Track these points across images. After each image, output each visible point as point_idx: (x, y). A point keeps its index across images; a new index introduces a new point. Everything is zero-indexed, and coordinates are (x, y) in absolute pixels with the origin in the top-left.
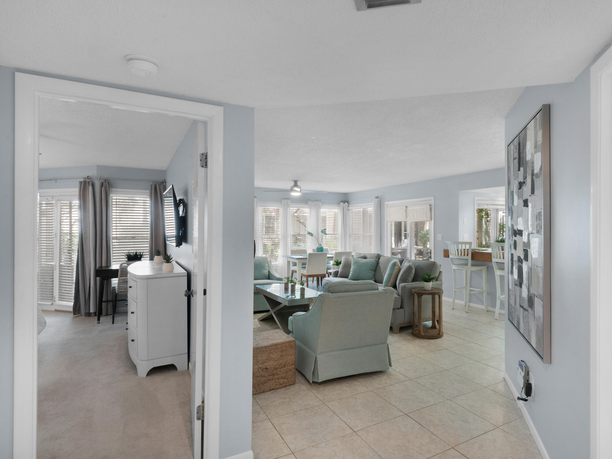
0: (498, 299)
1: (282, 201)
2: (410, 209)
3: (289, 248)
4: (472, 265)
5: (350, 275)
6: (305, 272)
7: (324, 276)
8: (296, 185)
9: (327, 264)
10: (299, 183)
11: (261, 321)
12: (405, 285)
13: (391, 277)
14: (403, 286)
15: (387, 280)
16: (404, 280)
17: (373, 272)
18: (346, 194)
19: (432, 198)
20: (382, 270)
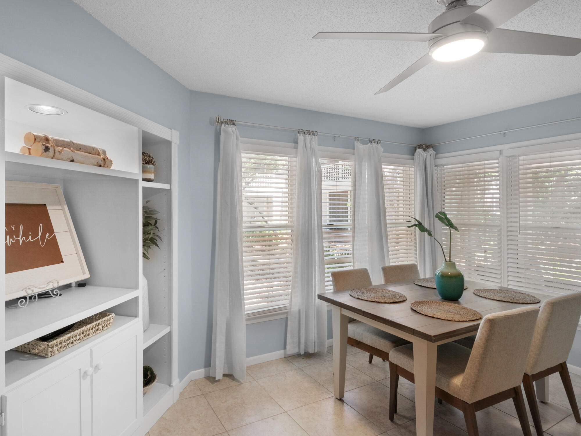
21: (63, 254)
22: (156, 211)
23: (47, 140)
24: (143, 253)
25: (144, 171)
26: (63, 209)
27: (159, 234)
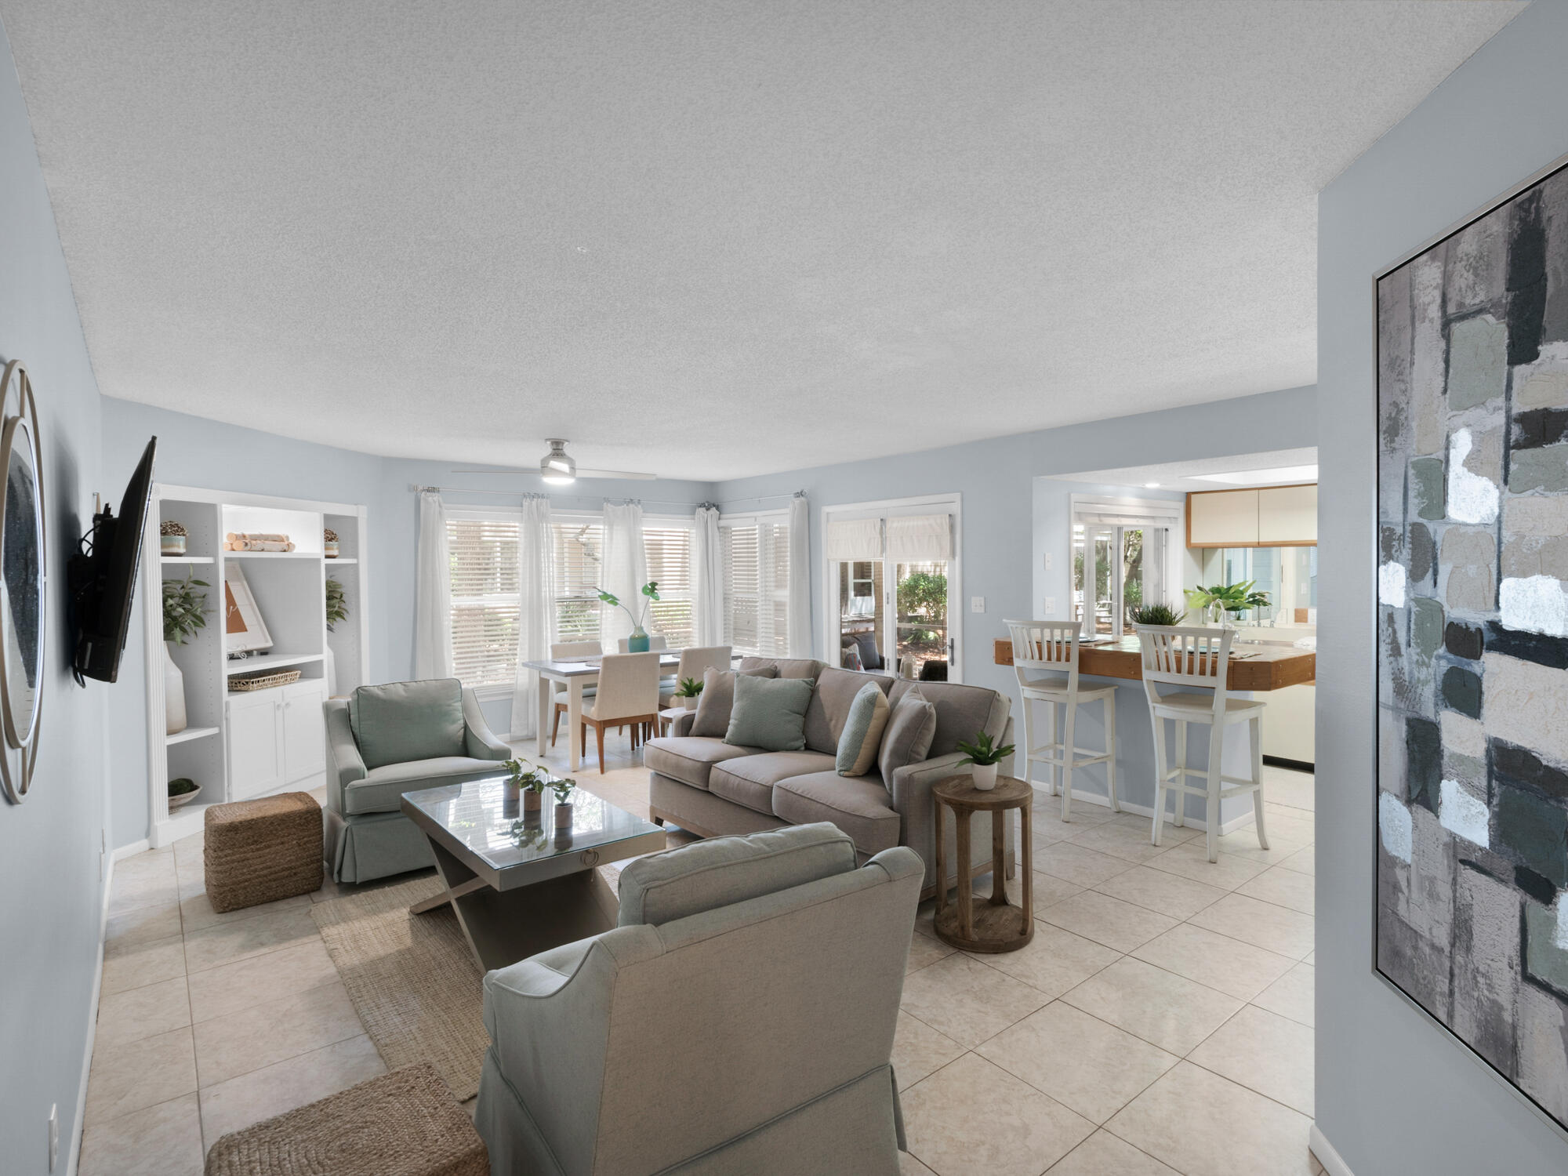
0: (1161, 787)
1: (524, 503)
2: (893, 525)
3: (546, 637)
4: (1083, 686)
5: (730, 728)
6: (593, 712)
7: (651, 720)
8: (558, 452)
9: (661, 680)
10: (567, 449)
11: (418, 914)
12: (910, 775)
13: (861, 741)
14: (905, 778)
15: (848, 751)
16: (904, 755)
17: (800, 719)
18: (712, 486)
19: (957, 496)
20: (828, 712)
21: (246, 623)
22: (340, 585)
23: (244, 536)
24: (328, 625)
25: (327, 548)
26: (243, 585)
27: (346, 608)
